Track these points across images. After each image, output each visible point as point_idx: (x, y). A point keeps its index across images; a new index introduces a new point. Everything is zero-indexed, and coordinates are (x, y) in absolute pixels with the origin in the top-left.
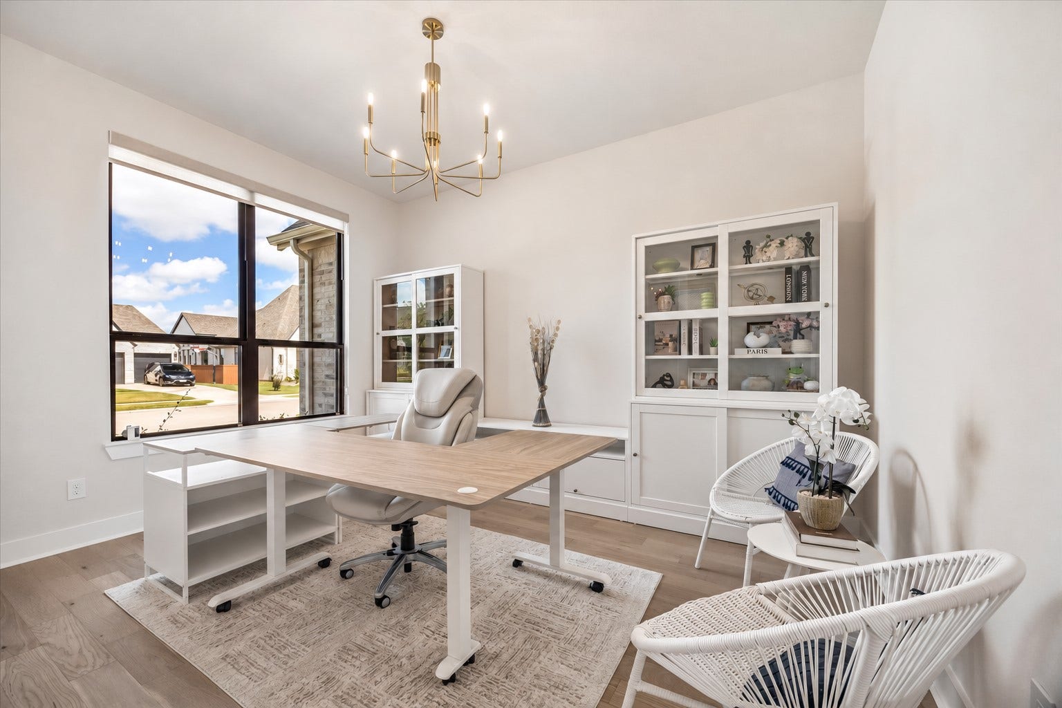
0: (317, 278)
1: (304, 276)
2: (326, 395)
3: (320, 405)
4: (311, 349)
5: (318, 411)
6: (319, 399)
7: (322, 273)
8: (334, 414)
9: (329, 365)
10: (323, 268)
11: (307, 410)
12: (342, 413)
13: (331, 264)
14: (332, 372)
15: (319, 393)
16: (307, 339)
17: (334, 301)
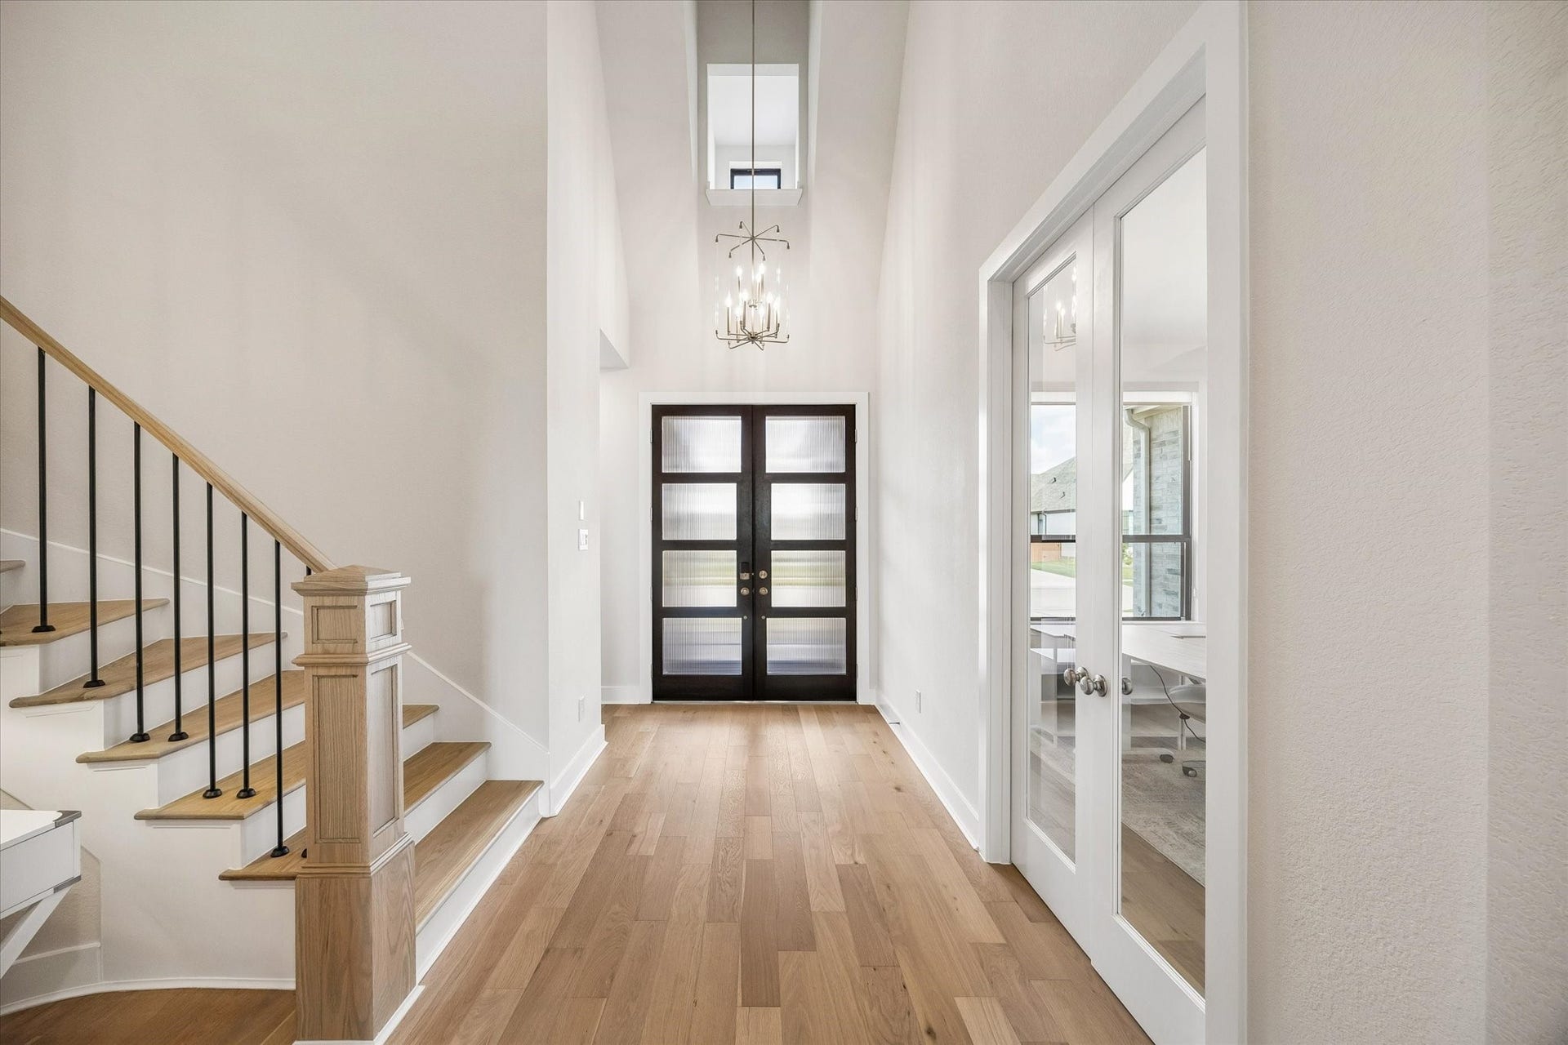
0: (1156, 452)
1: (1139, 450)
2: (1168, 593)
3: (1160, 606)
4: (1148, 544)
5: (1156, 613)
6: (1158, 598)
7: (1163, 444)
8: (1179, 619)
9: (1174, 556)
10: (1165, 438)
11: (1143, 608)
12: (1188, 618)
13: (1175, 433)
14: (1176, 565)
15: (1157, 589)
16: (1143, 532)
17: (1179, 479)
